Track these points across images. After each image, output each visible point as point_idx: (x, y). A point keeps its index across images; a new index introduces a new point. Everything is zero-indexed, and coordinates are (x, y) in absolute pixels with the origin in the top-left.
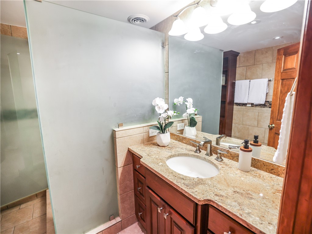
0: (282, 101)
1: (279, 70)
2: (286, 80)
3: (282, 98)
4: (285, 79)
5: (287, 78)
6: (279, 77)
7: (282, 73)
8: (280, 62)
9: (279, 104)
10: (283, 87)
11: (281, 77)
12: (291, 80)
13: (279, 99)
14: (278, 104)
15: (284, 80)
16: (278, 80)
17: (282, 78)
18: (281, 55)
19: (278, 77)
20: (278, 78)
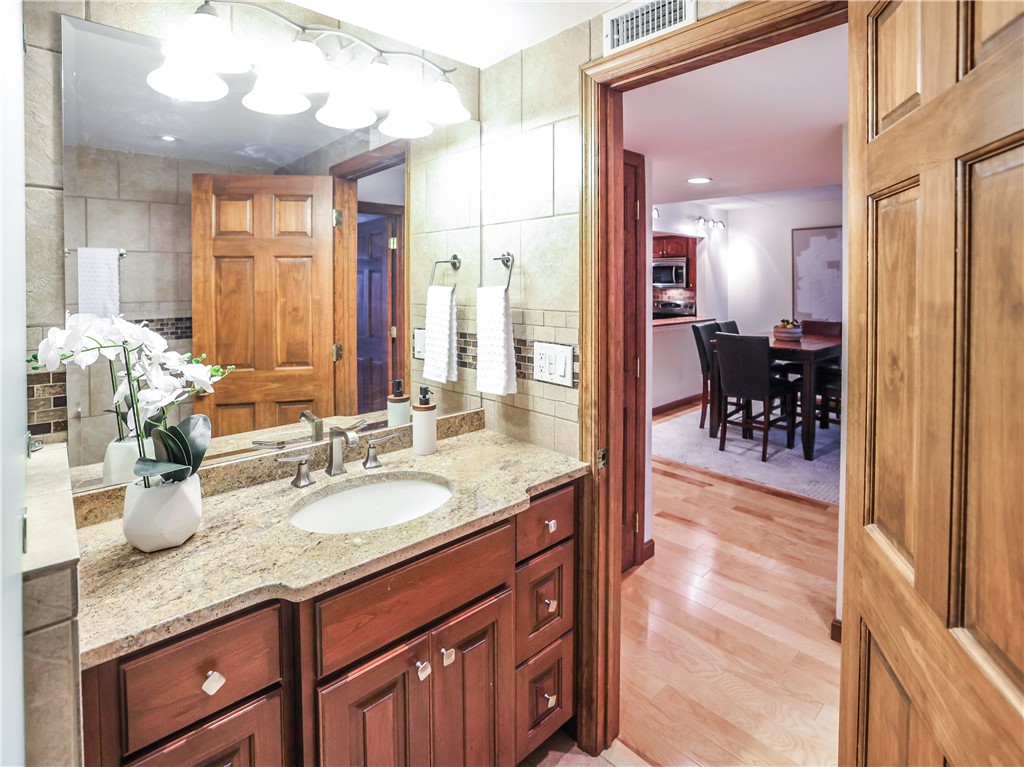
0: (225, 316)
1: (204, 229)
2: (227, 260)
3: (225, 307)
4: (225, 257)
5: (232, 255)
6: (207, 250)
7: (214, 240)
8: (207, 210)
9: (217, 324)
10: (221, 278)
11: (214, 251)
12: (243, 260)
13: (214, 310)
14: (214, 322)
15: (224, 260)
16: (205, 257)
17: (217, 255)
18: (206, 192)
19: (205, 248)
20: (205, 252)
